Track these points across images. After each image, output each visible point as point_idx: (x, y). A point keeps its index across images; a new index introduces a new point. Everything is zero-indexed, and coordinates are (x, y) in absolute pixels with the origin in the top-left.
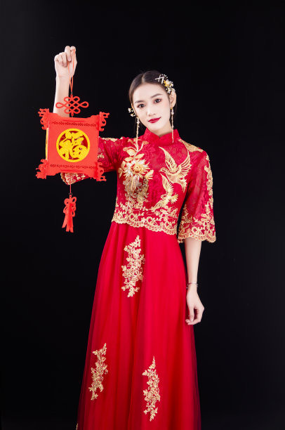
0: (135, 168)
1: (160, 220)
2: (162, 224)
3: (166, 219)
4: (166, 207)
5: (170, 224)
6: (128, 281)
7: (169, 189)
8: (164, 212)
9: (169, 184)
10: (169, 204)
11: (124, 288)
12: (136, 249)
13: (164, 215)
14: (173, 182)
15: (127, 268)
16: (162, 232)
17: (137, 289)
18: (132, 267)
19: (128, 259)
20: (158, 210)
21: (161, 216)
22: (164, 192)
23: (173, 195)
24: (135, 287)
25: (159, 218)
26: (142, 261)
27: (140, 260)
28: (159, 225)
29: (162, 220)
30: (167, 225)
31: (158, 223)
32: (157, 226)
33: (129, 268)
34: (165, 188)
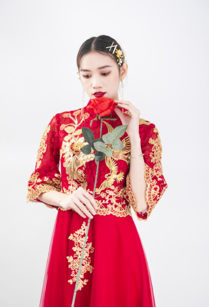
0: (75, 148)
1: (107, 202)
2: (109, 206)
3: (113, 200)
4: (113, 188)
5: (119, 205)
6: (76, 273)
7: (113, 168)
8: (111, 193)
9: (112, 162)
10: (115, 184)
11: (71, 281)
12: (82, 237)
13: (111, 197)
14: (117, 159)
15: (74, 259)
16: (111, 215)
17: (86, 281)
18: (79, 257)
19: (74, 249)
20: (104, 191)
21: (107, 198)
22: (108, 171)
23: (118, 174)
24: (83, 280)
25: (106, 200)
26: (90, 250)
27: (87, 249)
28: (106, 207)
29: (110, 201)
30: (116, 206)
31: (105, 205)
32: (104, 209)
33: (76, 258)
34: (108, 166)
